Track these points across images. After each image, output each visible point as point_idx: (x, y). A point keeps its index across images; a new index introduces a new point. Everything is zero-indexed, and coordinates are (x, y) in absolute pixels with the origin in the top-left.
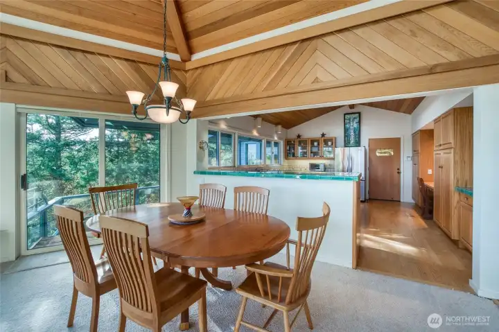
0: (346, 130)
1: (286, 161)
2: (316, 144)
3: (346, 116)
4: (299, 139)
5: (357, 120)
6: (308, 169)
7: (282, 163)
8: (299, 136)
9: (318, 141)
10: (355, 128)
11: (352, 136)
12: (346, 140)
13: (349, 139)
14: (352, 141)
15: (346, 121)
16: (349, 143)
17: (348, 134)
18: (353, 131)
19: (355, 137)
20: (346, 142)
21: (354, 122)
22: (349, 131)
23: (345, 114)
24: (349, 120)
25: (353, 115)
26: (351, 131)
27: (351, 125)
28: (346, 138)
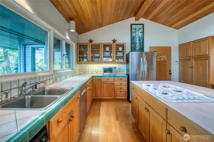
0: (132, 38)
1: (78, 65)
2: (107, 49)
3: (133, 26)
4: (91, 44)
5: (141, 30)
6: (102, 73)
7: (74, 68)
8: (91, 41)
9: (110, 46)
10: (139, 37)
11: (138, 43)
12: (133, 47)
13: (135, 46)
14: (138, 48)
15: (132, 30)
16: (135, 49)
17: (134, 42)
18: (138, 39)
19: (140, 44)
20: (133, 49)
21: (139, 32)
22: (135, 39)
23: (132, 25)
24: (135, 29)
25: (138, 25)
26: (137, 39)
27: (137, 34)
28: (133, 45)
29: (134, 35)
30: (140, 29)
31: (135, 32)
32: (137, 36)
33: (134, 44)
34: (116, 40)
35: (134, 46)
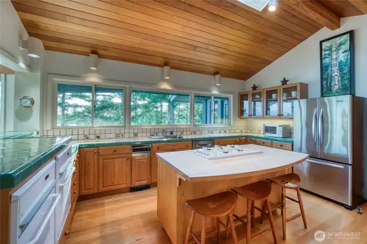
0: (324, 69)
2: (274, 96)
4: (251, 92)
7: (232, 123)
8: (254, 88)
10: (341, 62)
11: (336, 77)
12: (325, 86)
13: (329, 84)
14: (337, 87)
15: (323, 53)
16: (331, 90)
17: (328, 75)
18: (337, 68)
19: (342, 77)
20: (325, 90)
21: (341, 51)
22: (330, 69)
23: (321, 42)
24: (330, 49)
25: (337, 39)
26: (333, 68)
27: (334, 57)
28: (324, 83)
29: (326, 61)
30: (341, 44)
31: (330, 55)
32: (334, 62)
33: (327, 80)
34: (288, 81)
35: (327, 84)
